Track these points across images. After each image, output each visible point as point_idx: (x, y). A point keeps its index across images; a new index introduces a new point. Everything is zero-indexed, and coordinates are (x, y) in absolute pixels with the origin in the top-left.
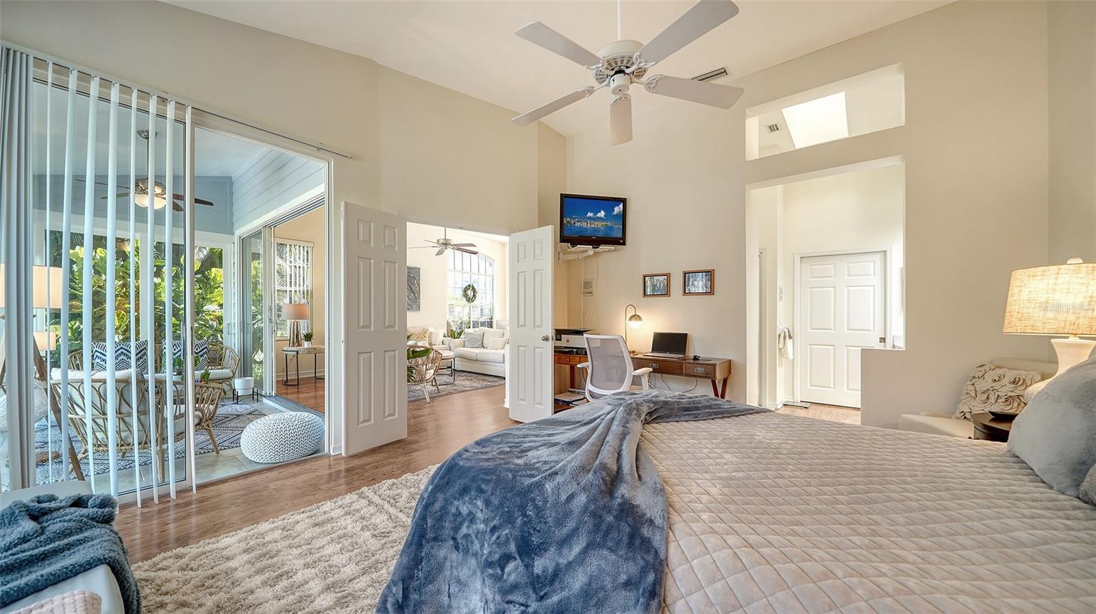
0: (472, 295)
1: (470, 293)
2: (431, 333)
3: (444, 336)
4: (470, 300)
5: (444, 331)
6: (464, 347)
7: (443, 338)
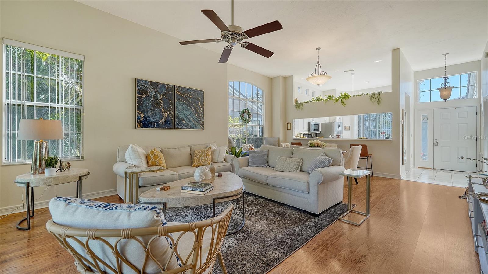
0: (247, 117)
1: (246, 116)
2: (214, 151)
3: (227, 153)
4: (246, 121)
5: (226, 148)
6: (248, 165)
7: (225, 155)
